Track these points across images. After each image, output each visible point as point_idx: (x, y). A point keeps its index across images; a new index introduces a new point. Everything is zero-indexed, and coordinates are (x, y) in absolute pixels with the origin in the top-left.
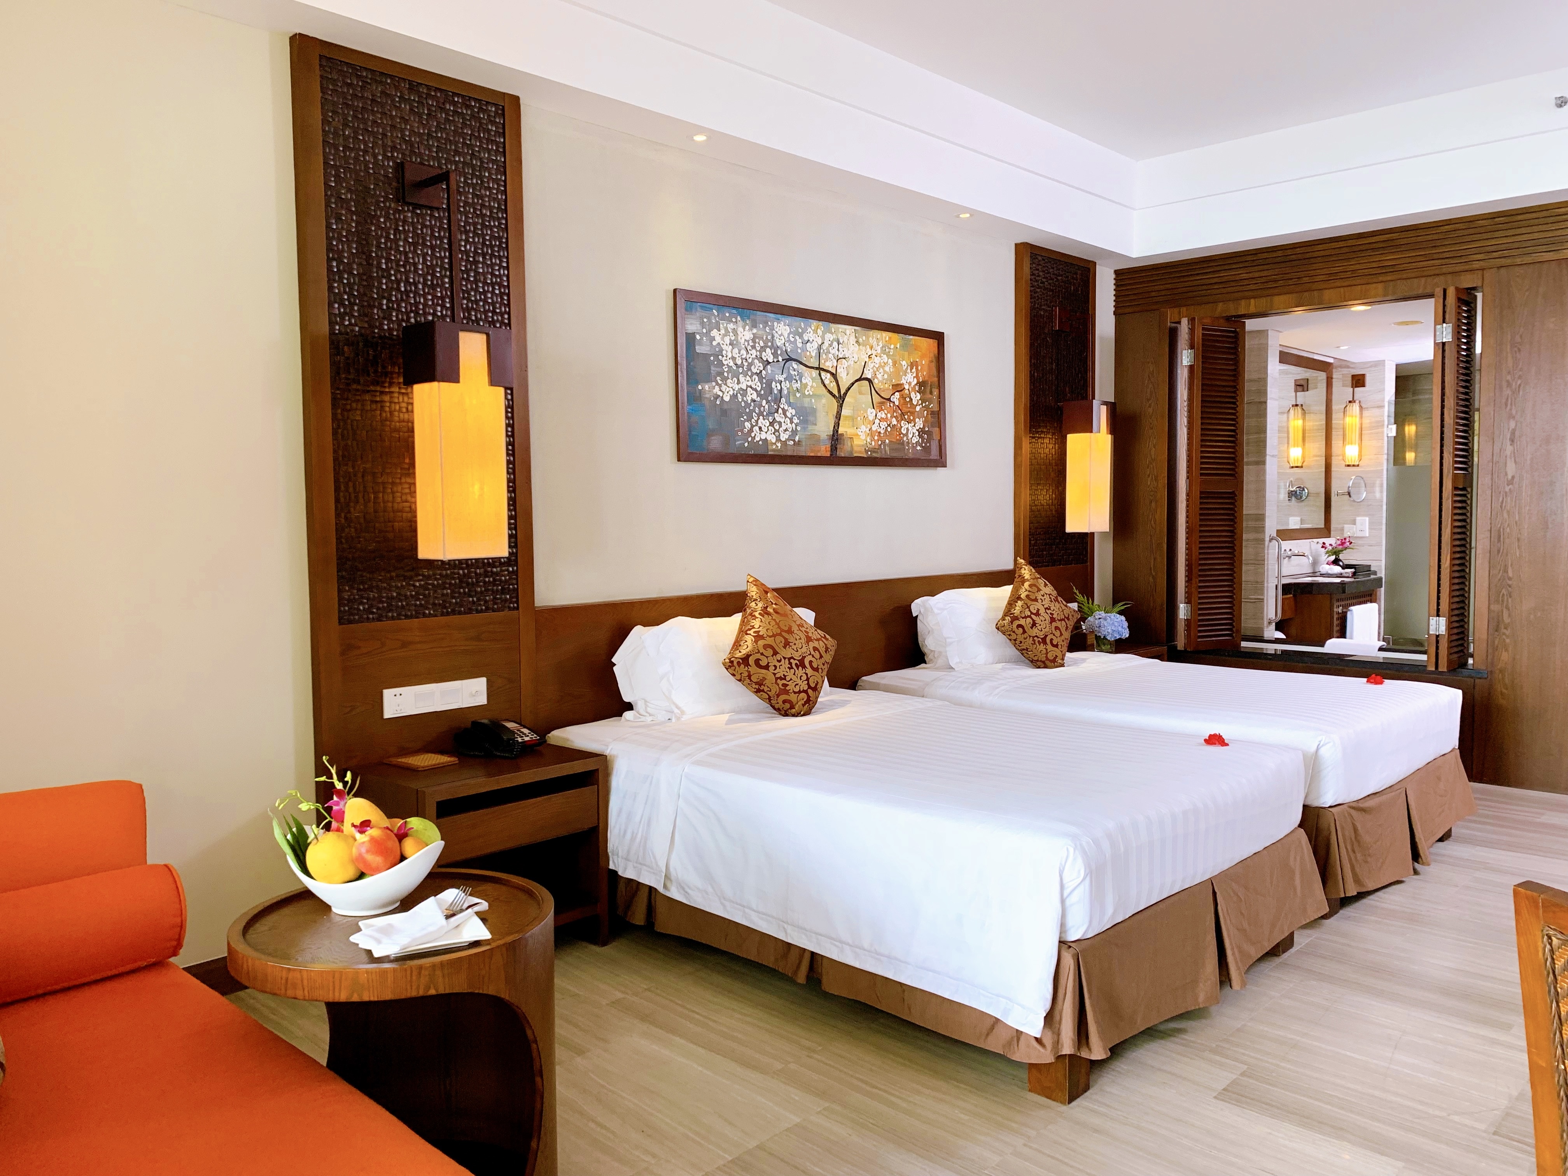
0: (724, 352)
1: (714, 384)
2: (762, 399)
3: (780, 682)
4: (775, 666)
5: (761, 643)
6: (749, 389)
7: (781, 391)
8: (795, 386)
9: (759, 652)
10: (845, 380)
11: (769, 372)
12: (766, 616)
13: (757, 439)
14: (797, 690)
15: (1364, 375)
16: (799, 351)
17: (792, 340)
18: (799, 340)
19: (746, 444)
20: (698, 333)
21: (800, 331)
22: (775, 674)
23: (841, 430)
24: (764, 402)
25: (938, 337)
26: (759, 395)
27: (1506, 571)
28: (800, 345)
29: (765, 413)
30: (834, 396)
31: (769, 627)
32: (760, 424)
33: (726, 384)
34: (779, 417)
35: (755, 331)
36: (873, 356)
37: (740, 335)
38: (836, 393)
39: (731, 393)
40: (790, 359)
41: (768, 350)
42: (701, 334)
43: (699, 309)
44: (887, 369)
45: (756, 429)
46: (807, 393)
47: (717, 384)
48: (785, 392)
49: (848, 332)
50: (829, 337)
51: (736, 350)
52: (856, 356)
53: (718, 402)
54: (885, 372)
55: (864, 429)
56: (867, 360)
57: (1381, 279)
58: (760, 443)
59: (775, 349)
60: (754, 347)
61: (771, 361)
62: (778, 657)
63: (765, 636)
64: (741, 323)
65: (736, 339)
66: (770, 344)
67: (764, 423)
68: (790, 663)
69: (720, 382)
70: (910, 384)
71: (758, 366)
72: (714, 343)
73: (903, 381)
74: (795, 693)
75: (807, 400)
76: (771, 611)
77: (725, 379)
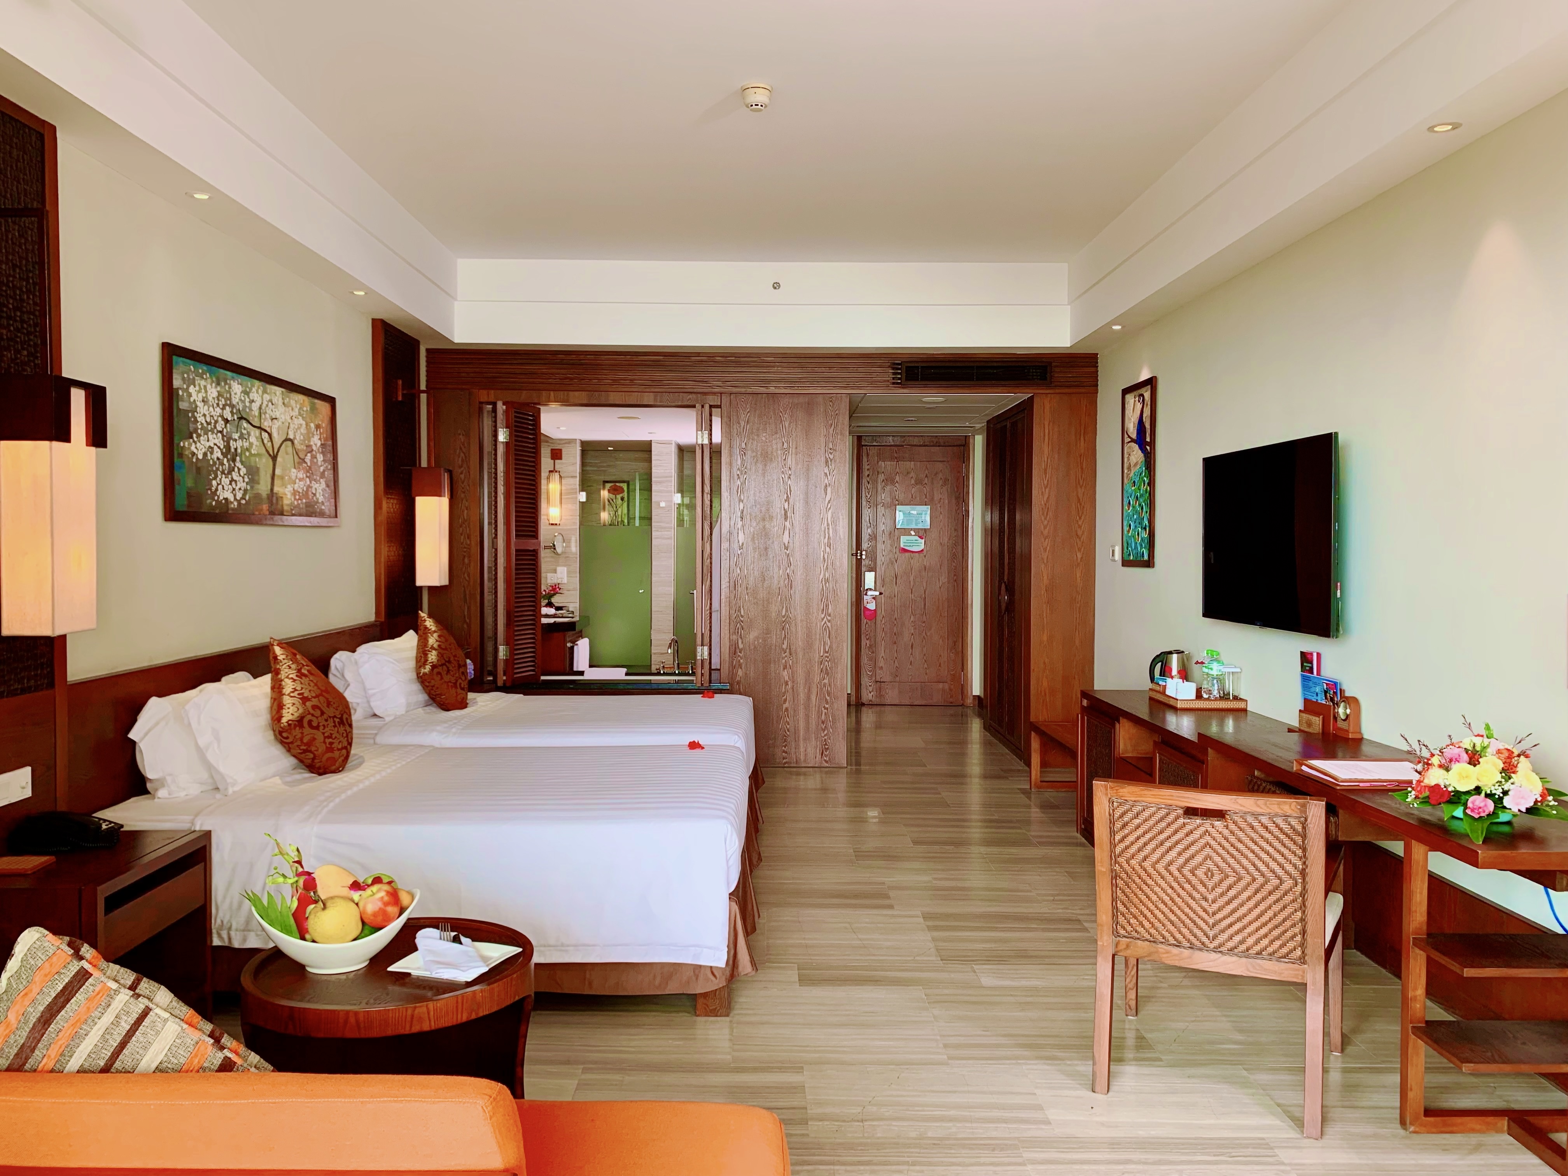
0: (198, 409)
1: (191, 440)
2: (224, 457)
3: (328, 741)
4: (324, 726)
5: (309, 704)
6: (215, 447)
7: (236, 449)
8: (246, 444)
9: (309, 714)
10: (277, 439)
11: (229, 430)
12: (303, 678)
13: (221, 498)
14: (340, 747)
15: (561, 450)
16: (248, 410)
17: (243, 399)
18: (247, 400)
19: (214, 503)
20: (181, 389)
21: (248, 390)
22: (323, 733)
23: (276, 489)
24: (225, 460)
25: (331, 401)
26: (222, 453)
27: (740, 611)
28: (247, 404)
29: (226, 472)
30: (270, 455)
31: (310, 688)
32: (223, 483)
33: (200, 442)
34: (235, 475)
35: (219, 389)
36: (293, 418)
37: (209, 393)
38: (271, 453)
39: (203, 450)
40: (241, 418)
41: (227, 408)
42: (184, 390)
43: (181, 365)
44: (302, 431)
45: (220, 487)
46: (253, 452)
47: (194, 441)
48: (239, 451)
49: (278, 393)
50: (267, 397)
51: (206, 407)
52: (283, 418)
53: (194, 460)
54: (301, 434)
55: (289, 488)
56: (290, 421)
57: (653, 390)
58: (223, 501)
59: (232, 406)
60: (218, 405)
61: (229, 419)
62: (325, 716)
63: (310, 697)
64: (209, 380)
65: (206, 397)
66: (228, 402)
67: (226, 481)
68: (334, 722)
69: (195, 439)
70: (316, 445)
71: (221, 425)
72: (192, 400)
73: (312, 443)
74: (338, 750)
75: (252, 459)
76: (306, 672)
77: (199, 436)
